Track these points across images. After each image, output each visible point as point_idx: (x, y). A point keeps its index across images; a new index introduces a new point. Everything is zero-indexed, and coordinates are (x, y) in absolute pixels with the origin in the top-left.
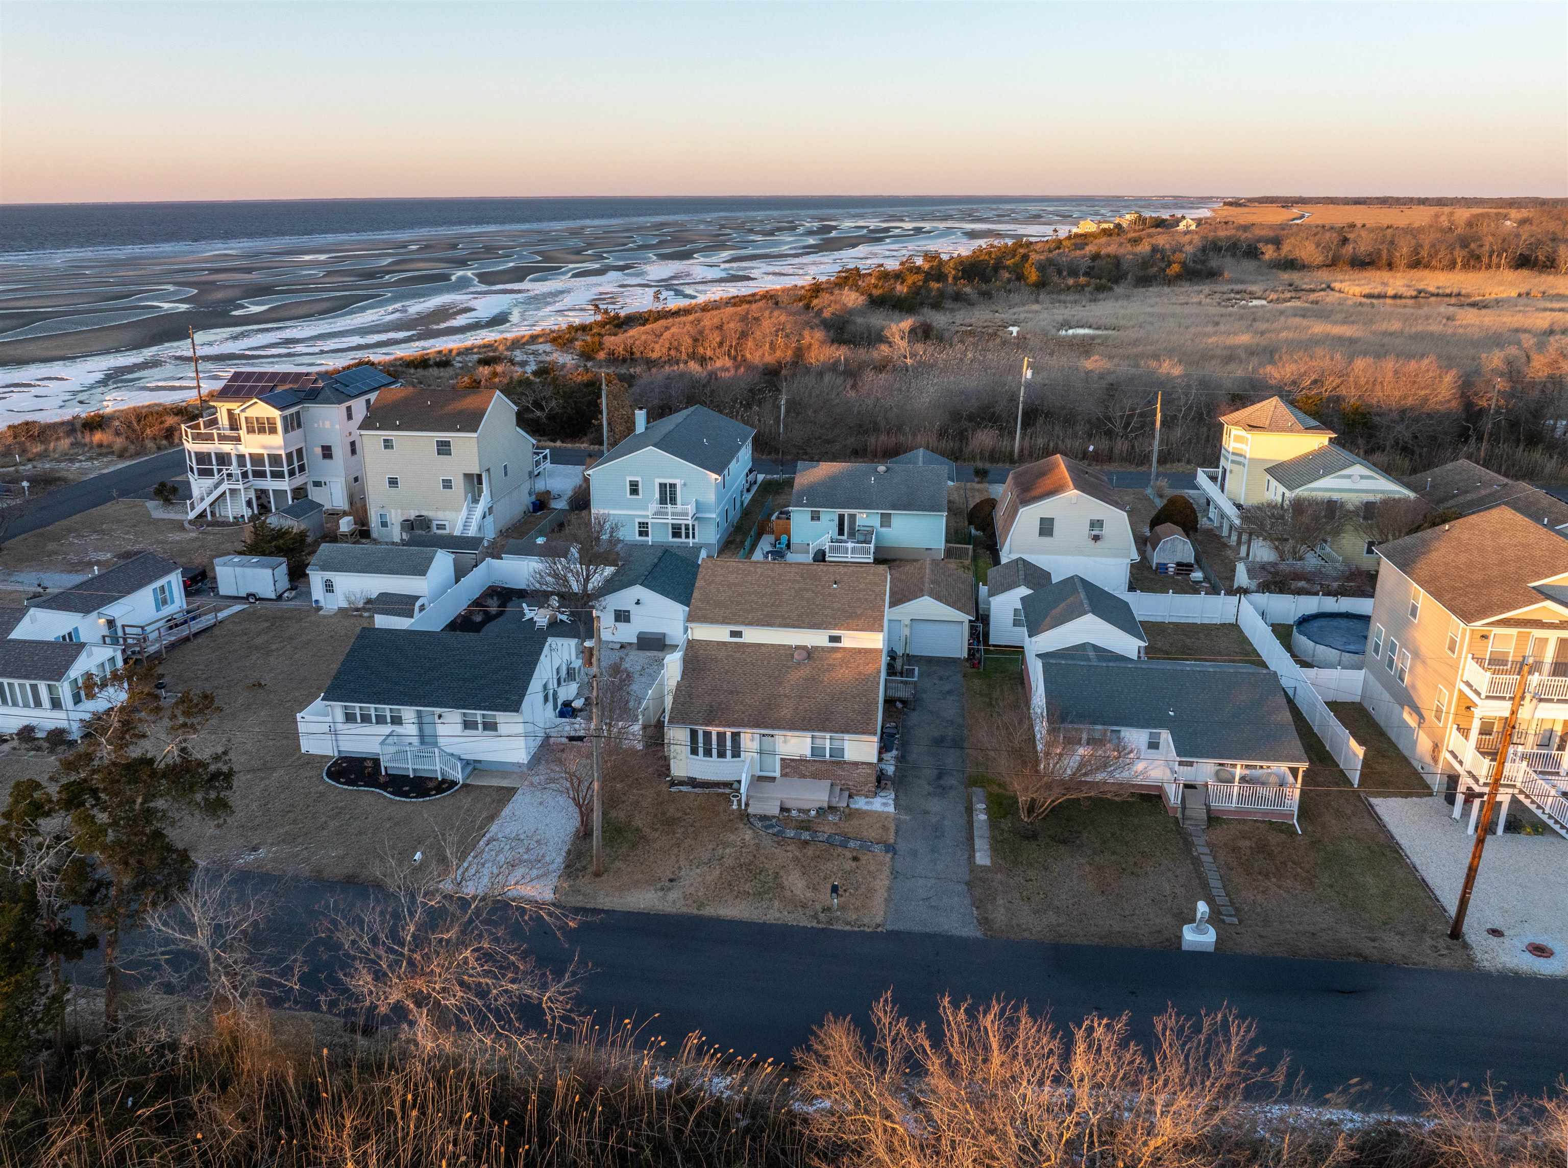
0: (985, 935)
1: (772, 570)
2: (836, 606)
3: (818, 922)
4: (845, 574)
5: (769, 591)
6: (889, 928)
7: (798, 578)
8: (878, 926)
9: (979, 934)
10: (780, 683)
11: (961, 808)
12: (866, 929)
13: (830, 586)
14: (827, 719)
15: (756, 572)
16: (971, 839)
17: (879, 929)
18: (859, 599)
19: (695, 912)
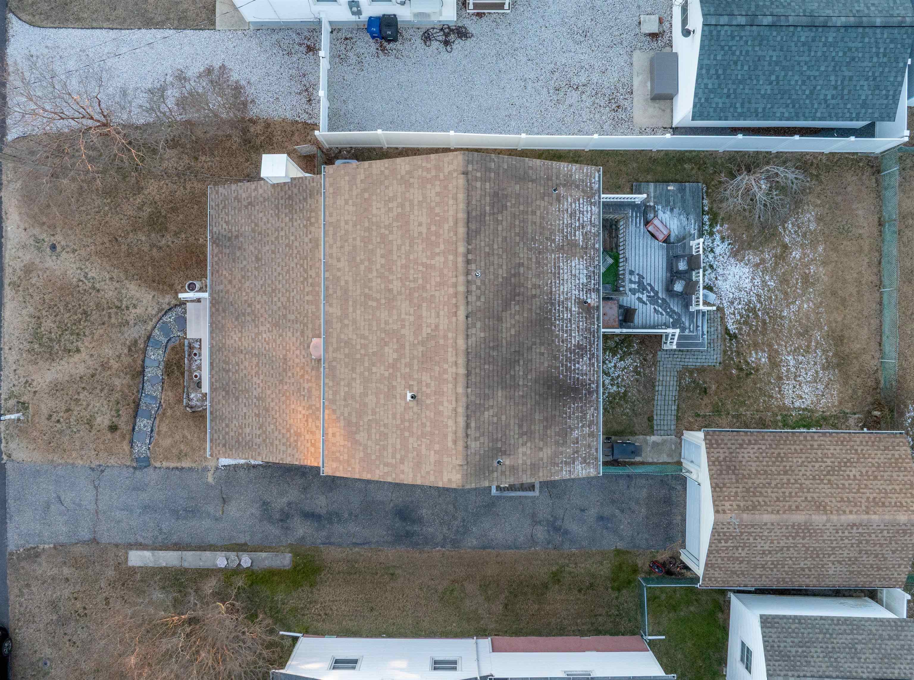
0: (11, 554)
1: (440, 285)
2: (371, 400)
3: (6, 400)
4: (439, 413)
5: (396, 285)
6: (9, 466)
7: (426, 330)
8: (9, 456)
9: (11, 547)
10: (276, 325)
11: (242, 539)
12: (3, 445)
13: (410, 388)
14: (227, 393)
15: (433, 255)
16: (178, 547)
17: (5, 457)
18: (385, 436)
19: (7, 281)
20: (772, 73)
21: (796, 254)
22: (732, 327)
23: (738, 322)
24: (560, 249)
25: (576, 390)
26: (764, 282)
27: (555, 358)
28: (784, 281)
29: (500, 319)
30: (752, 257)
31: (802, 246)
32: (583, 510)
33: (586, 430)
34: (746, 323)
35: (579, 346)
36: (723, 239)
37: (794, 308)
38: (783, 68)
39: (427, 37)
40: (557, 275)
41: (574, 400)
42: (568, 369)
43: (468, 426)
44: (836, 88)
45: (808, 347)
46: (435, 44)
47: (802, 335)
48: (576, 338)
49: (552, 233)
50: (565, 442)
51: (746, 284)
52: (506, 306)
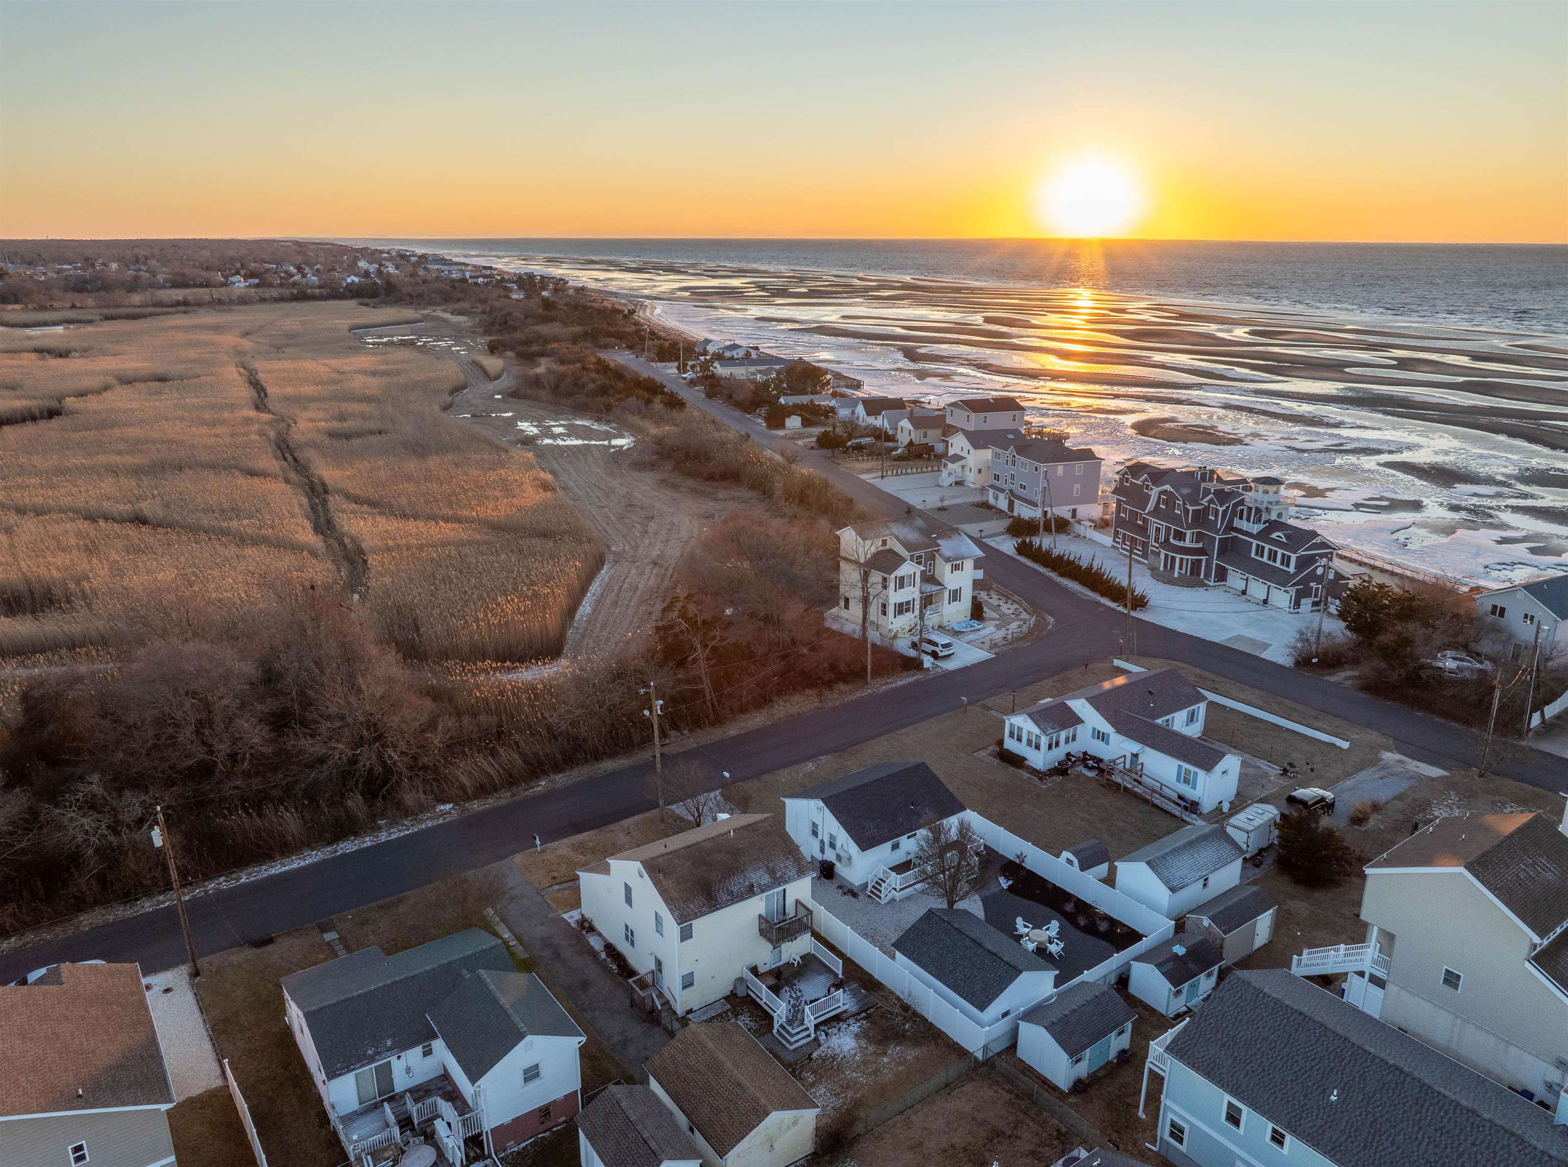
20: (942, 949)
21: (885, 1060)
22: (815, 1055)
23: (820, 1056)
24: (768, 867)
25: (711, 898)
26: (855, 1054)
27: (720, 882)
28: (864, 1063)
29: (720, 852)
30: (863, 1043)
31: (894, 1060)
32: (645, 1048)
33: (696, 911)
34: (824, 1060)
35: (732, 892)
36: (859, 1027)
37: (854, 1075)
38: (948, 951)
39: (840, 887)
40: (755, 870)
41: (706, 899)
42: (718, 890)
43: (667, 854)
44: (965, 976)
45: (839, 1094)
46: (841, 891)
47: (843, 1087)
48: (735, 889)
49: (772, 861)
50: (685, 902)
51: (846, 1049)
52: (728, 853)
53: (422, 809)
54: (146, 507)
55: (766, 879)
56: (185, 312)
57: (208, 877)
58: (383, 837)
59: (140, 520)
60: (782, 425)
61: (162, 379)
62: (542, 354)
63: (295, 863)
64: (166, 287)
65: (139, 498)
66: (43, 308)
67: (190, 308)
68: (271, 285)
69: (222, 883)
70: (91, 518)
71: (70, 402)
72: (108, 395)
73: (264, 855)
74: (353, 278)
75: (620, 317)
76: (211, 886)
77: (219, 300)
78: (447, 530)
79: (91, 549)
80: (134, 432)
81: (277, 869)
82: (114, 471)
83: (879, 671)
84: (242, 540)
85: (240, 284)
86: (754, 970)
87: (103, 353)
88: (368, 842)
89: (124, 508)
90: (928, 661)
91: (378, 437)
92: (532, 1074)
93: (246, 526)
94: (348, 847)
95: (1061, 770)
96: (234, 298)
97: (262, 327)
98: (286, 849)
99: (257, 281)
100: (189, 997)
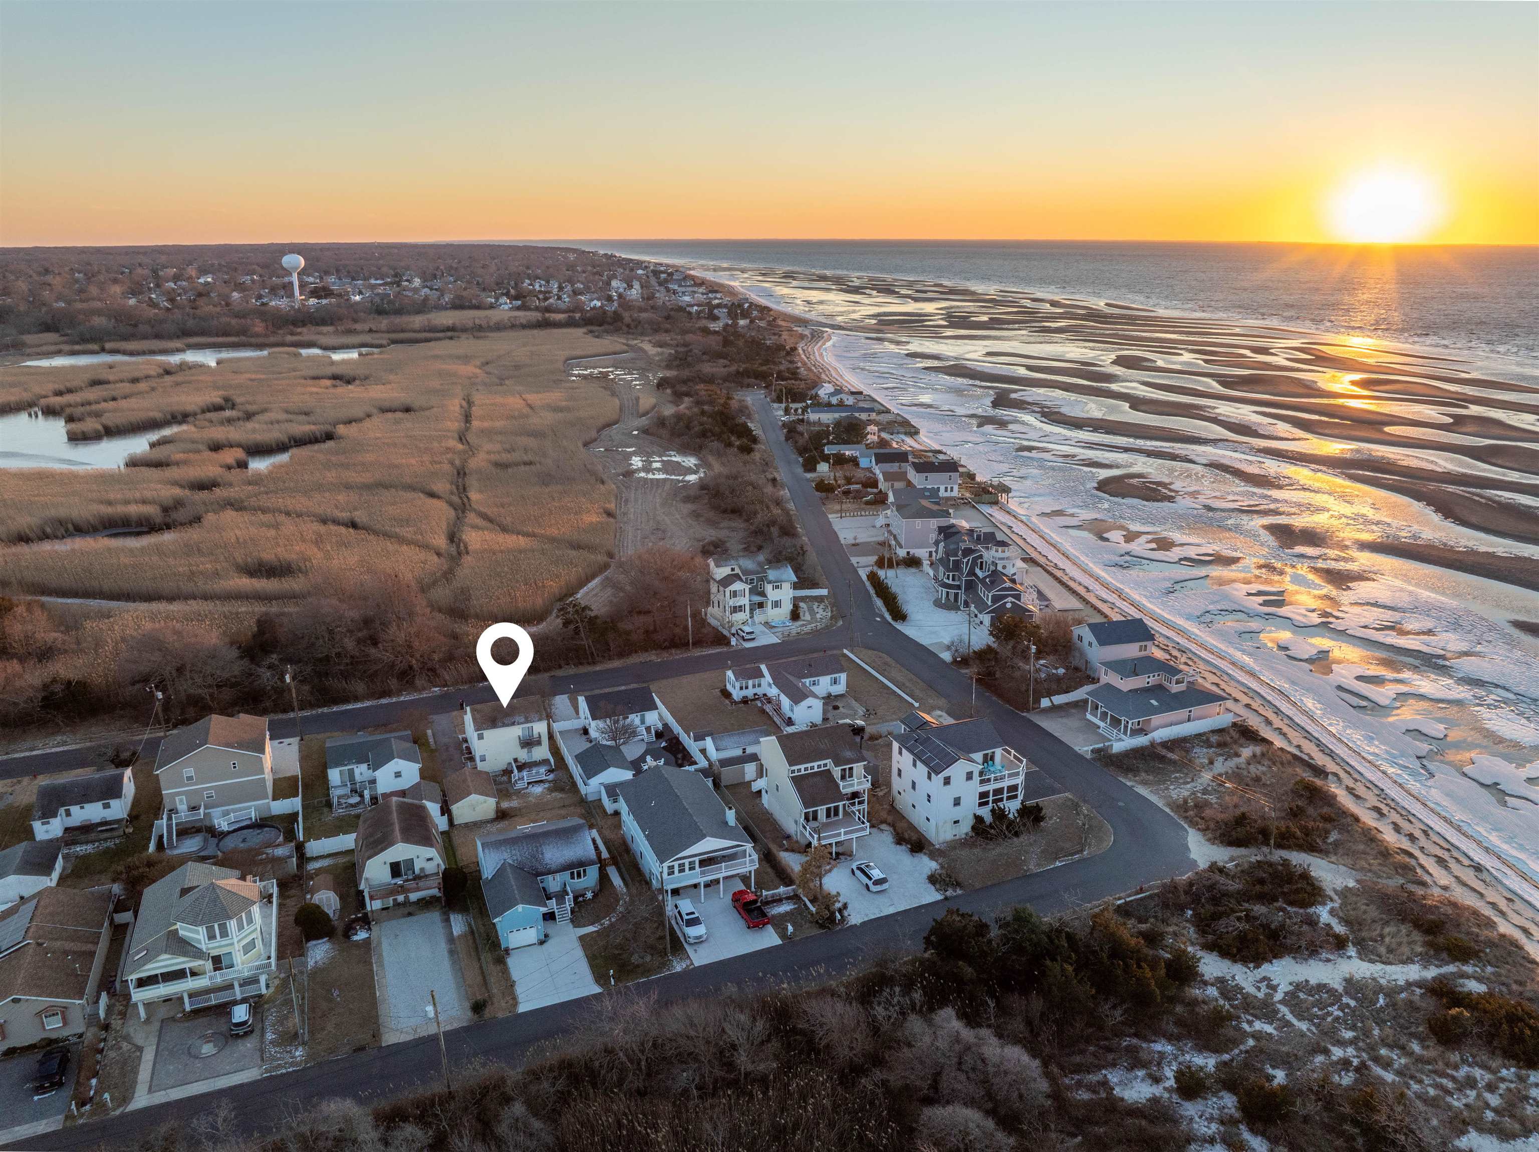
21: (548, 796)
22: (522, 792)
23: (524, 792)
24: (525, 716)
25: (494, 724)
26: (538, 793)
27: (500, 718)
30: (545, 790)
31: (552, 797)
33: (485, 727)
34: (524, 794)
35: (504, 723)
36: (548, 785)
37: (532, 799)
38: (592, 758)
39: (587, 738)
40: (519, 716)
41: (492, 724)
42: (499, 721)
44: (592, 768)
45: (520, 804)
48: (506, 722)
49: (528, 713)
50: (482, 723)
51: (536, 791)
53: (424, 689)
54: (360, 516)
55: (523, 720)
56: (451, 338)
57: (320, 707)
58: (402, 699)
59: (354, 525)
60: (814, 470)
61: (407, 410)
62: (687, 394)
63: (359, 705)
64: (447, 309)
65: (355, 509)
66: (350, 332)
67: (456, 334)
68: (529, 309)
69: (325, 710)
70: (324, 521)
71: (341, 429)
72: (367, 424)
73: (346, 701)
74: (595, 302)
75: (783, 353)
76: (320, 710)
77: (480, 326)
78: (522, 541)
79: (318, 541)
80: (369, 457)
81: (350, 707)
82: (348, 487)
83: (698, 643)
84: (401, 540)
85: (505, 308)
86: (516, 760)
87: (379, 381)
88: (394, 700)
89: (344, 515)
90: (733, 642)
91: (527, 468)
92: (398, 775)
93: (407, 532)
94: (384, 701)
95: (745, 701)
96: (492, 324)
97: (499, 357)
98: (356, 699)
99: (519, 302)
100: (297, 747)
